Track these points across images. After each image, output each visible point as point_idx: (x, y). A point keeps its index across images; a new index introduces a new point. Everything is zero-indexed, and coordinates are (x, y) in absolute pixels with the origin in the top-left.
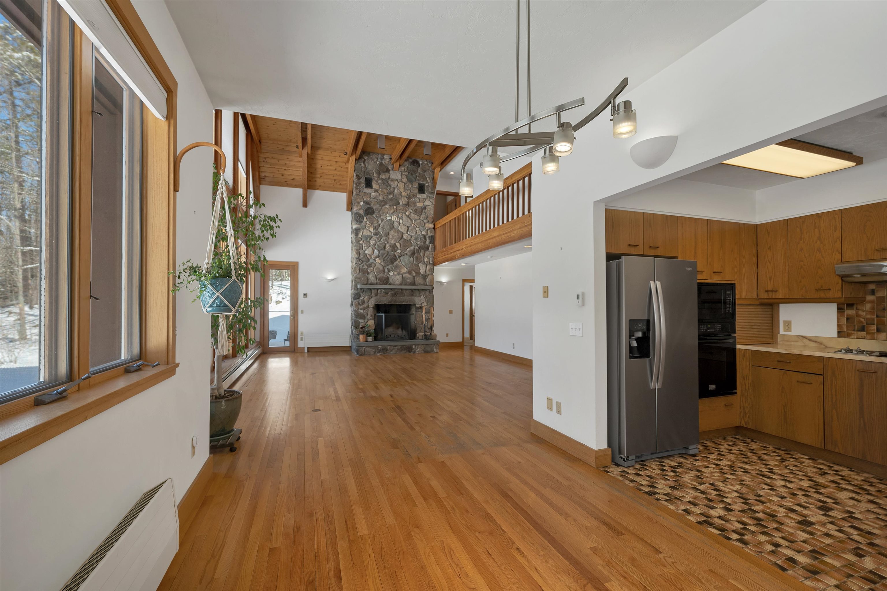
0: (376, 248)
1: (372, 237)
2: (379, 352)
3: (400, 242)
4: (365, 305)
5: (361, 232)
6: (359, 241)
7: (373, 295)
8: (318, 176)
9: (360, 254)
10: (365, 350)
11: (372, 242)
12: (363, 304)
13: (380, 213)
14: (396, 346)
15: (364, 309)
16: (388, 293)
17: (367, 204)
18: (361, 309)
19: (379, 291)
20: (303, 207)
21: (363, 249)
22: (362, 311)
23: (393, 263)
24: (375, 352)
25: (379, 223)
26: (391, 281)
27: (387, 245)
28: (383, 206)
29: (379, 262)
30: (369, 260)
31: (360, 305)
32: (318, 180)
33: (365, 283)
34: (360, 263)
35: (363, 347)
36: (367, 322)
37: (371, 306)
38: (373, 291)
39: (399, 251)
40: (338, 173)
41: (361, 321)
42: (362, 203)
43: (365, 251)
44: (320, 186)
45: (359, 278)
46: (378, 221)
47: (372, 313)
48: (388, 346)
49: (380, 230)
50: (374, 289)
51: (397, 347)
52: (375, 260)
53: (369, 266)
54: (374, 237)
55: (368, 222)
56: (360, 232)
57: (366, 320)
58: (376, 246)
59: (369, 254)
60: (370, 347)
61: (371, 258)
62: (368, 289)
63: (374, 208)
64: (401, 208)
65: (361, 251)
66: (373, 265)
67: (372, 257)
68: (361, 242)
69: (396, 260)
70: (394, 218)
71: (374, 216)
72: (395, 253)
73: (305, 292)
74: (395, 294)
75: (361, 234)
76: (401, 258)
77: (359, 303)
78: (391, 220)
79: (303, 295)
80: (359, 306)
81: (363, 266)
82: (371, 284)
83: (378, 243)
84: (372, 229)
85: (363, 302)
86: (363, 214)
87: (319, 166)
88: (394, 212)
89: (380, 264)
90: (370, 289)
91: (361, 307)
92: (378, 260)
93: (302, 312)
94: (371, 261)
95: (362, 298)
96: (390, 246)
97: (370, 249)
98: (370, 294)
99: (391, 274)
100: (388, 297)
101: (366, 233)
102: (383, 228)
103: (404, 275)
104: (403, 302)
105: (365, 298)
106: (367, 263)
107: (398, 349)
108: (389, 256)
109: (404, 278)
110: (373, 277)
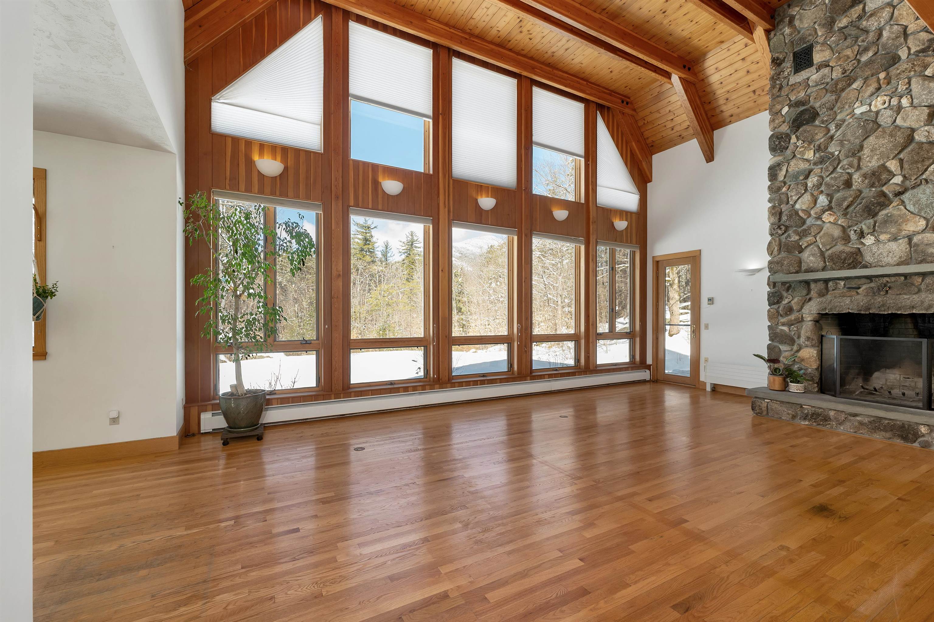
0: (822, 192)
1: (810, 171)
2: (805, 419)
3: (901, 156)
4: (793, 317)
5: (784, 169)
6: (779, 189)
7: (813, 294)
8: (721, 101)
9: (781, 213)
10: (769, 407)
11: (812, 181)
12: (786, 315)
13: (836, 109)
14: (855, 415)
15: (790, 324)
16: (859, 288)
17: (798, 107)
18: (783, 324)
19: (831, 284)
20: (707, 163)
21: (788, 203)
22: (785, 328)
23: (875, 215)
24: (794, 417)
25: (832, 132)
26: (868, 258)
27: (856, 177)
28: (843, 90)
29: (832, 219)
30: (804, 222)
31: (781, 316)
32: (724, 108)
33: (792, 270)
34: (780, 232)
35: (764, 399)
36: (798, 351)
37: (809, 319)
38: (813, 286)
39: (898, 179)
40: (754, 76)
41: (783, 347)
42: (786, 109)
43: (793, 206)
44: (732, 116)
45: (778, 263)
46: (829, 130)
47: (809, 334)
48: (831, 410)
49: (834, 148)
50: (816, 281)
51: (858, 418)
52: (819, 218)
53: (804, 234)
54: (817, 170)
55: (800, 143)
56: (781, 170)
57: (795, 348)
58: (823, 188)
59: (804, 208)
60: (782, 402)
61: (810, 215)
62: (801, 282)
63: (817, 105)
64: (905, 66)
65: (784, 207)
66: (813, 231)
67: (812, 212)
68: (784, 189)
69: (884, 205)
70: (878, 103)
71: (817, 123)
72: (884, 189)
73: (710, 296)
74: (885, 288)
75: (783, 172)
76: (906, 197)
77: (778, 312)
78: (870, 111)
79: (707, 300)
80: (780, 318)
81: (789, 236)
82: (809, 270)
83: (828, 179)
84: (810, 155)
85: (790, 310)
86: (789, 131)
87: (716, 86)
88: (879, 89)
89: (835, 223)
90: (807, 283)
91: (782, 320)
92: (827, 217)
93: (707, 327)
94: (809, 222)
95: (785, 301)
96: (865, 176)
97: (807, 197)
98: (805, 292)
99: (869, 240)
100: (859, 297)
101: (797, 166)
102: (841, 143)
103: (915, 240)
104: (913, 307)
105: (793, 302)
106: (800, 230)
107: (861, 423)
108: (863, 199)
109: (916, 245)
110: (813, 255)
